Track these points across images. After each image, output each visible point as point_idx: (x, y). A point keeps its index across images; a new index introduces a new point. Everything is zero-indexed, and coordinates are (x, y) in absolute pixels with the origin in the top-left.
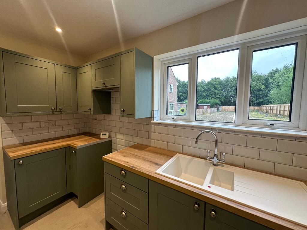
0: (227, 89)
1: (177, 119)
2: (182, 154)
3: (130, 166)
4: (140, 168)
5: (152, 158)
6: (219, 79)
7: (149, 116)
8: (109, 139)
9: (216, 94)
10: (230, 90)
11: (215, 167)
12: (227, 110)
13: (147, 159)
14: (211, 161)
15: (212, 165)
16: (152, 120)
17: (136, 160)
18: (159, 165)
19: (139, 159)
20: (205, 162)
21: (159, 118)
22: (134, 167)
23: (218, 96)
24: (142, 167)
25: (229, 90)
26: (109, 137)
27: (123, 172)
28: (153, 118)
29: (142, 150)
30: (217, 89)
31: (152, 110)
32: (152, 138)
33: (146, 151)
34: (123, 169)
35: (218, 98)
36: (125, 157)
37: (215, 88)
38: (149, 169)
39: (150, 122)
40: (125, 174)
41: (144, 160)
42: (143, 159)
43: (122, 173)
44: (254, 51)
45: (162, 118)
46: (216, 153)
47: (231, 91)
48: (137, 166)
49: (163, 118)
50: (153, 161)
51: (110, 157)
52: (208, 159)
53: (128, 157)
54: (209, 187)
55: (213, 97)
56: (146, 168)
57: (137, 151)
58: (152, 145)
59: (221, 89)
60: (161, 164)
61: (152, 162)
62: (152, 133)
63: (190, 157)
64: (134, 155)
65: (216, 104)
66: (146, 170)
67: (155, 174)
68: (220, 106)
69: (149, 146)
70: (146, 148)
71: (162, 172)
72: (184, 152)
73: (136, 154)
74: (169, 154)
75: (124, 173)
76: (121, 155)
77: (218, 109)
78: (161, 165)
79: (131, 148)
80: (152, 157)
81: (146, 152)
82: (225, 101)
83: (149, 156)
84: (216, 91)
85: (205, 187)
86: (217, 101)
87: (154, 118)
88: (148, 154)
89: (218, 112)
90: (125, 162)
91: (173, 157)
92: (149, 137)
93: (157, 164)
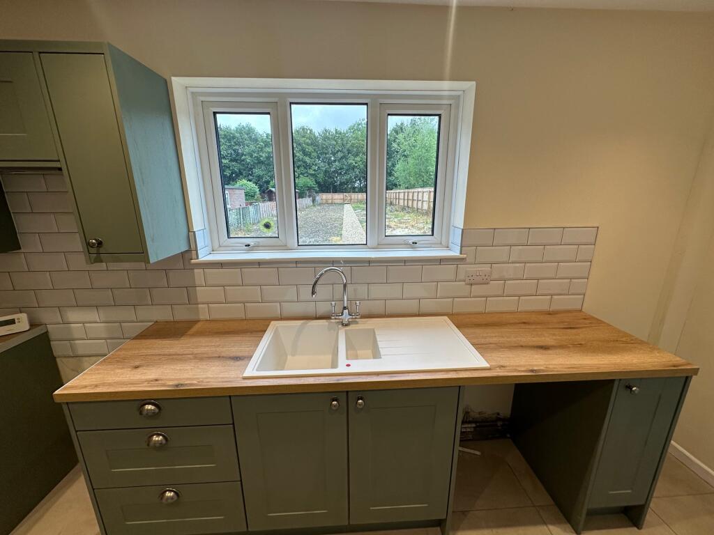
0: (327, 155)
1: (256, 248)
2: (281, 319)
3: (169, 386)
4: (202, 381)
5: (218, 349)
6: (311, 131)
7: (184, 248)
8: (37, 332)
9: (307, 166)
10: (333, 159)
11: (347, 328)
12: (330, 201)
13: (206, 356)
14: (339, 319)
15: (340, 326)
16: (194, 256)
17: (178, 367)
18: (244, 358)
19: (185, 360)
20: (327, 323)
21: (209, 249)
22: (182, 385)
23: (311, 172)
24: (204, 376)
25: (331, 157)
26: (33, 325)
27: (149, 407)
28: (194, 252)
29: (182, 336)
30: (309, 155)
31: (189, 231)
32: (199, 300)
33: (193, 335)
34: (146, 400)
35: (312, 175)
36: (139, 370)
37: (305, 153)
38: (226, 375)
39: (189, 262)
40: (157, 410)
41: (201, 359)
42: (195, 358)
43: (148, 410)
44: (389, 115)
45: (216, 246)
46: (346, 305)
47: (335, 161)
48: (188, 379)
49: (220, 246)
50: (223, 354)
51: (86, 387)
52: (333, 317)
53: (148, 365)
54: (348, 365)
55: (302, 174)
56: (217, 376)
57: (166, 342)
58: (202, 317)
59: (314, 154)
60: (246, 354)
61: (223, 357)
62: (197, 288)
63: (299, 323)
64: (164, 355)
65: (310, 189)
66: (220, 380)
67: (243, 381)
68: (316, 193)
69: (196, 322)
70: (190, 328)
71: (257, 370)
72: (285, 314)
73: (167, 351)
74: (253, 328)
75: (153, 407)
76: (122, 368)
77: (314, 201)
78: (251, 357)
79: (143, 341)
80: (218, 346)
81: (194, 340)
82: (325, 181)
83: (208, 346)
84: (307, 159)
85: (342, 369)
86: (310, 182)
87: (196, 250)
88: (203, 341)
89: (314, 205)
90: (149, 381)
91: (265, 331)
92: (192, 300)
93: (237, 358)
